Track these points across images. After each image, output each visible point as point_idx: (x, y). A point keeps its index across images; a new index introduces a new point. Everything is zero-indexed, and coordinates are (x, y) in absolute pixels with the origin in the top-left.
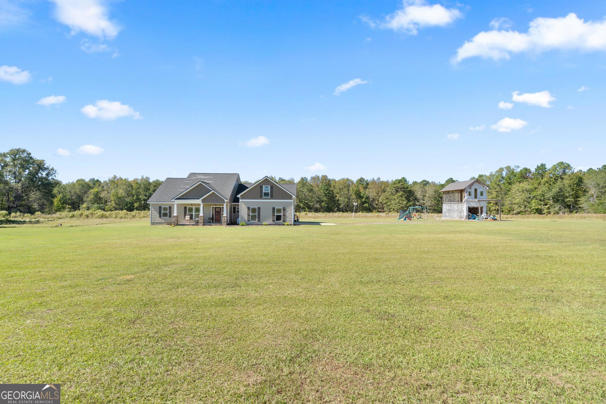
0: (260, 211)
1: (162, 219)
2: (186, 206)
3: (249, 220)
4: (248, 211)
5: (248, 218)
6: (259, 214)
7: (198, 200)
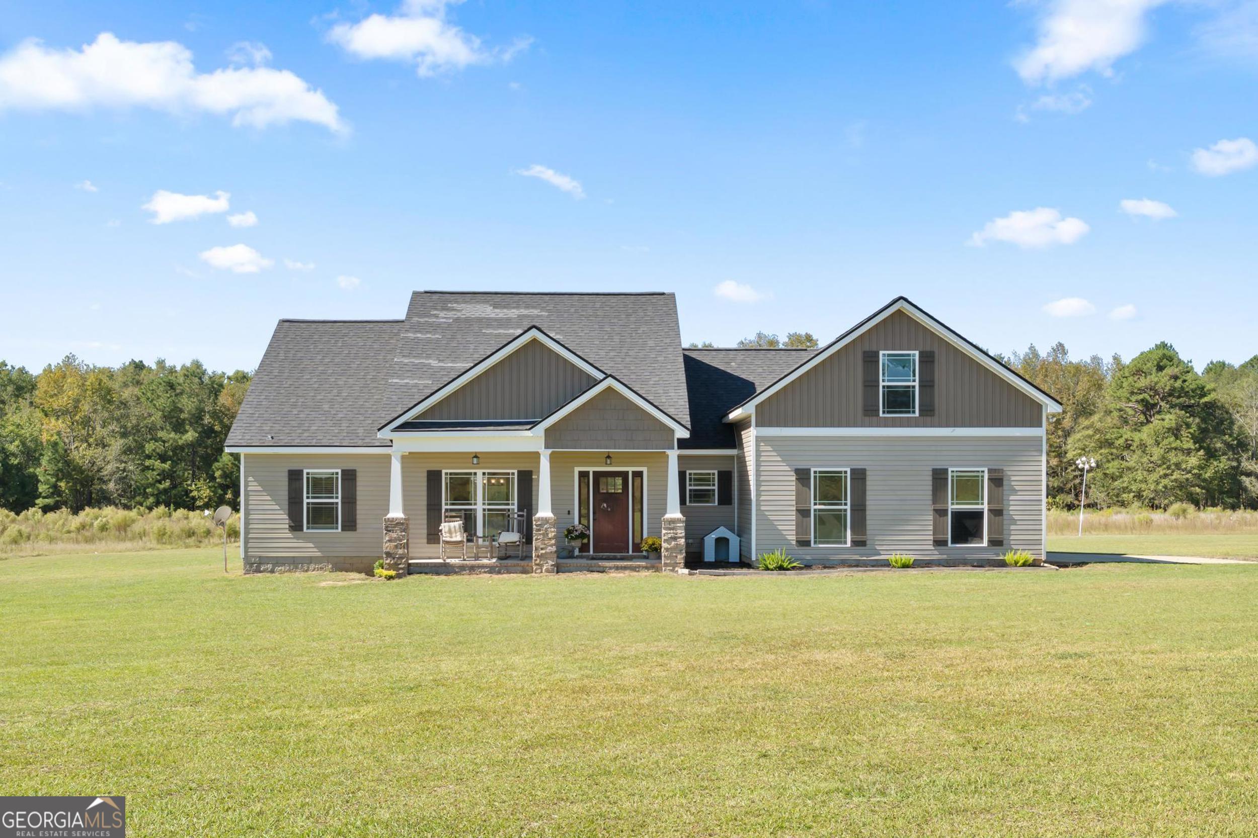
0: (864, 492)
1: (308, 539)
2: (434, 467)
3: (804, 538)
4: (797, 491)
5: (801, 528)
6: (859, 509)
7: (528, 433)
